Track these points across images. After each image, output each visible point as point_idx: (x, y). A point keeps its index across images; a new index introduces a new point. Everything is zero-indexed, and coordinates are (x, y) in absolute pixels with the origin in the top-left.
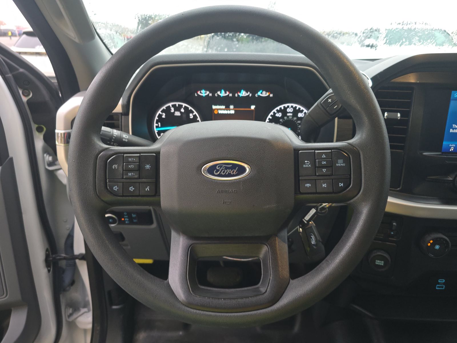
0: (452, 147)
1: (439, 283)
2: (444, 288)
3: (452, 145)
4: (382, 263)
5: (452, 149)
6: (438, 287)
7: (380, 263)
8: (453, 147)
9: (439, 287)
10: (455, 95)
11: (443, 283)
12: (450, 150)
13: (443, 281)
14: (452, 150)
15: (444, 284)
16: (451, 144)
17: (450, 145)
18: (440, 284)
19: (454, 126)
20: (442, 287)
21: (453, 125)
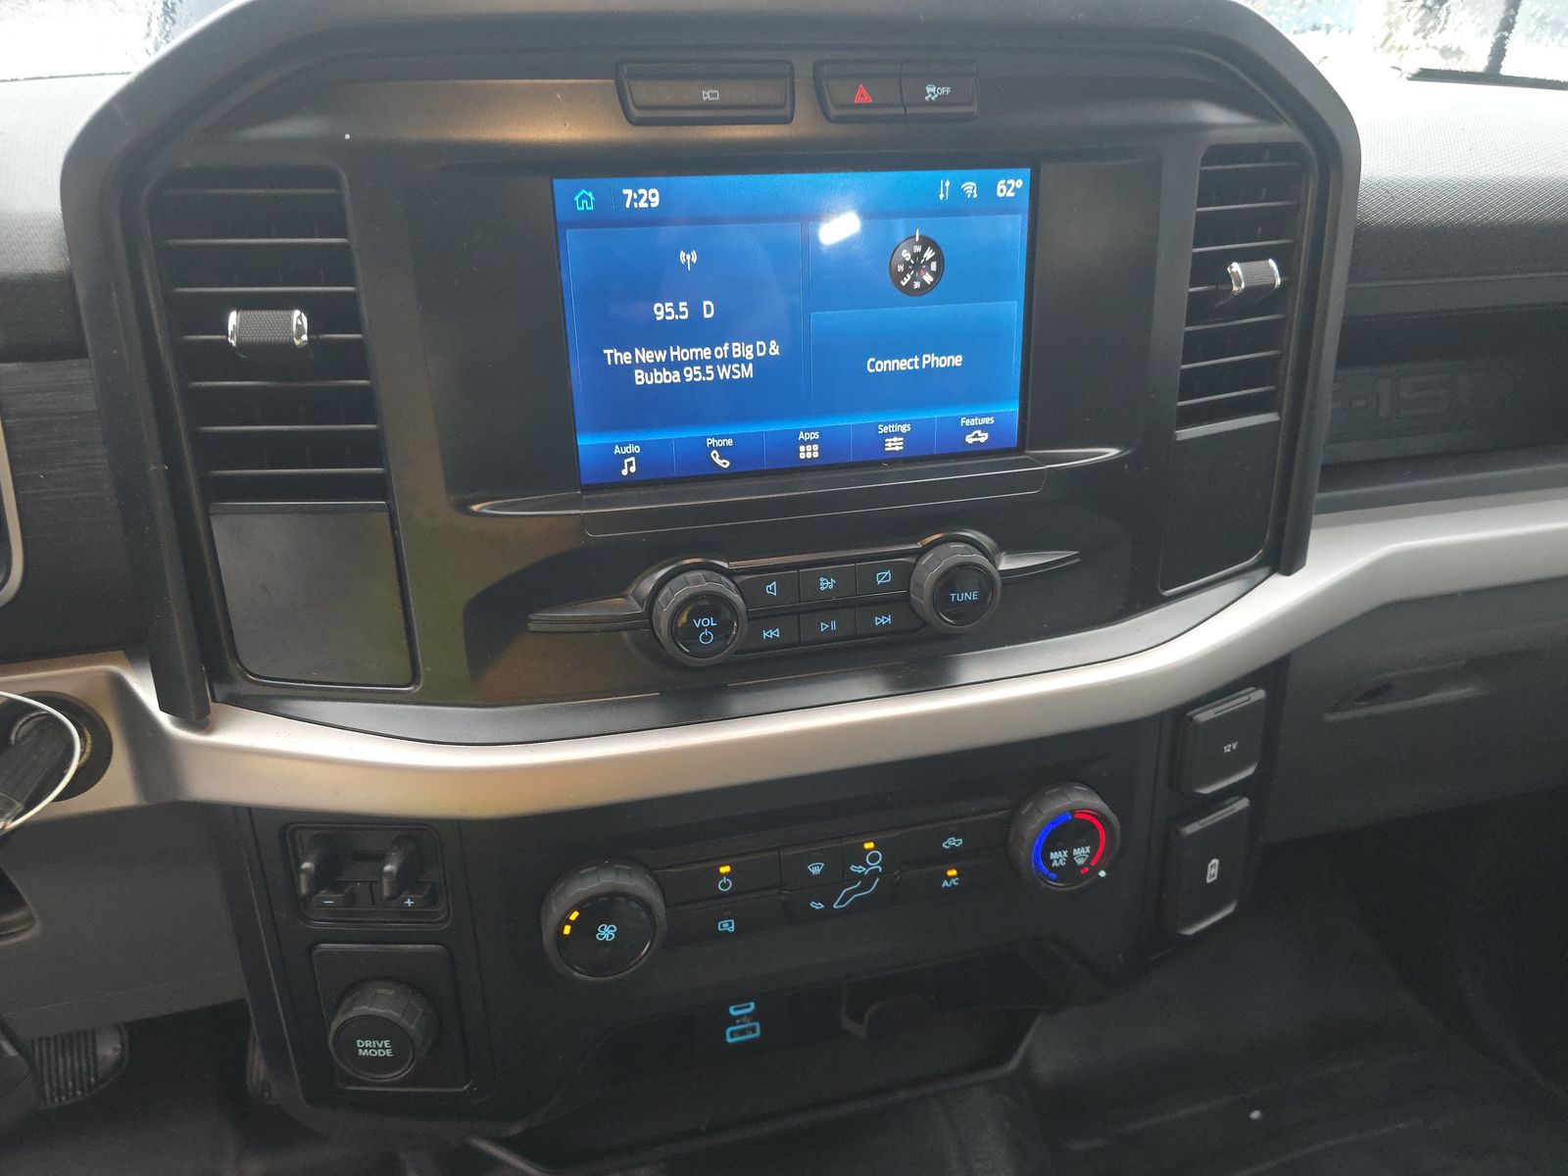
0: (627, 456)
1: (732, 1021)
2: (758, 1033)
3: (626, 449)
4: (383, 1048)
5: (630, 464)
6: (732, 1035)
7: (377, 1048)
8: (633, 459)
9: (742, 1032)
10: (577, 198)
11: (748, 1015)
12: (625, 472)
13: (748, 1007)
14: (633, 469)
15: (753, 1016)
16: (623, 445)
17: (617, 450)
18: (738, 1021)
19: (612, 355)
20: (753, 1030)
21: (608, 352)
